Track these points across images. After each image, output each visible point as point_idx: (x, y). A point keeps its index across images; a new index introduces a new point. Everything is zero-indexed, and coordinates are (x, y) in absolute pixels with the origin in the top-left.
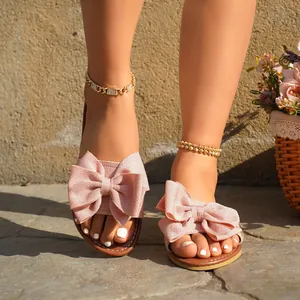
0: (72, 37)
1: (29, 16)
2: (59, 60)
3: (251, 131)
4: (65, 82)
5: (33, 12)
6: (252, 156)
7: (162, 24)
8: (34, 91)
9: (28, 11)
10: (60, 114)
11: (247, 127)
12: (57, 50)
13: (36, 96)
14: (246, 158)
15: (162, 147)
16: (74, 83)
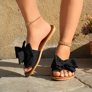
0: (18, 11)
1: (3, 4)
2: (13, 18)
3: (76, 40)
4: (15, 26)
5: (5, 3)
6: (76, 48)
7: (48, 7)
8: (4, 28)
9: (3, 2)
10: (13, 36)
11: (75, 39)
12: (13, 15)
13: (5, 30)
14: (74, 49)
15: (47, 46)
16: (18, 26)
